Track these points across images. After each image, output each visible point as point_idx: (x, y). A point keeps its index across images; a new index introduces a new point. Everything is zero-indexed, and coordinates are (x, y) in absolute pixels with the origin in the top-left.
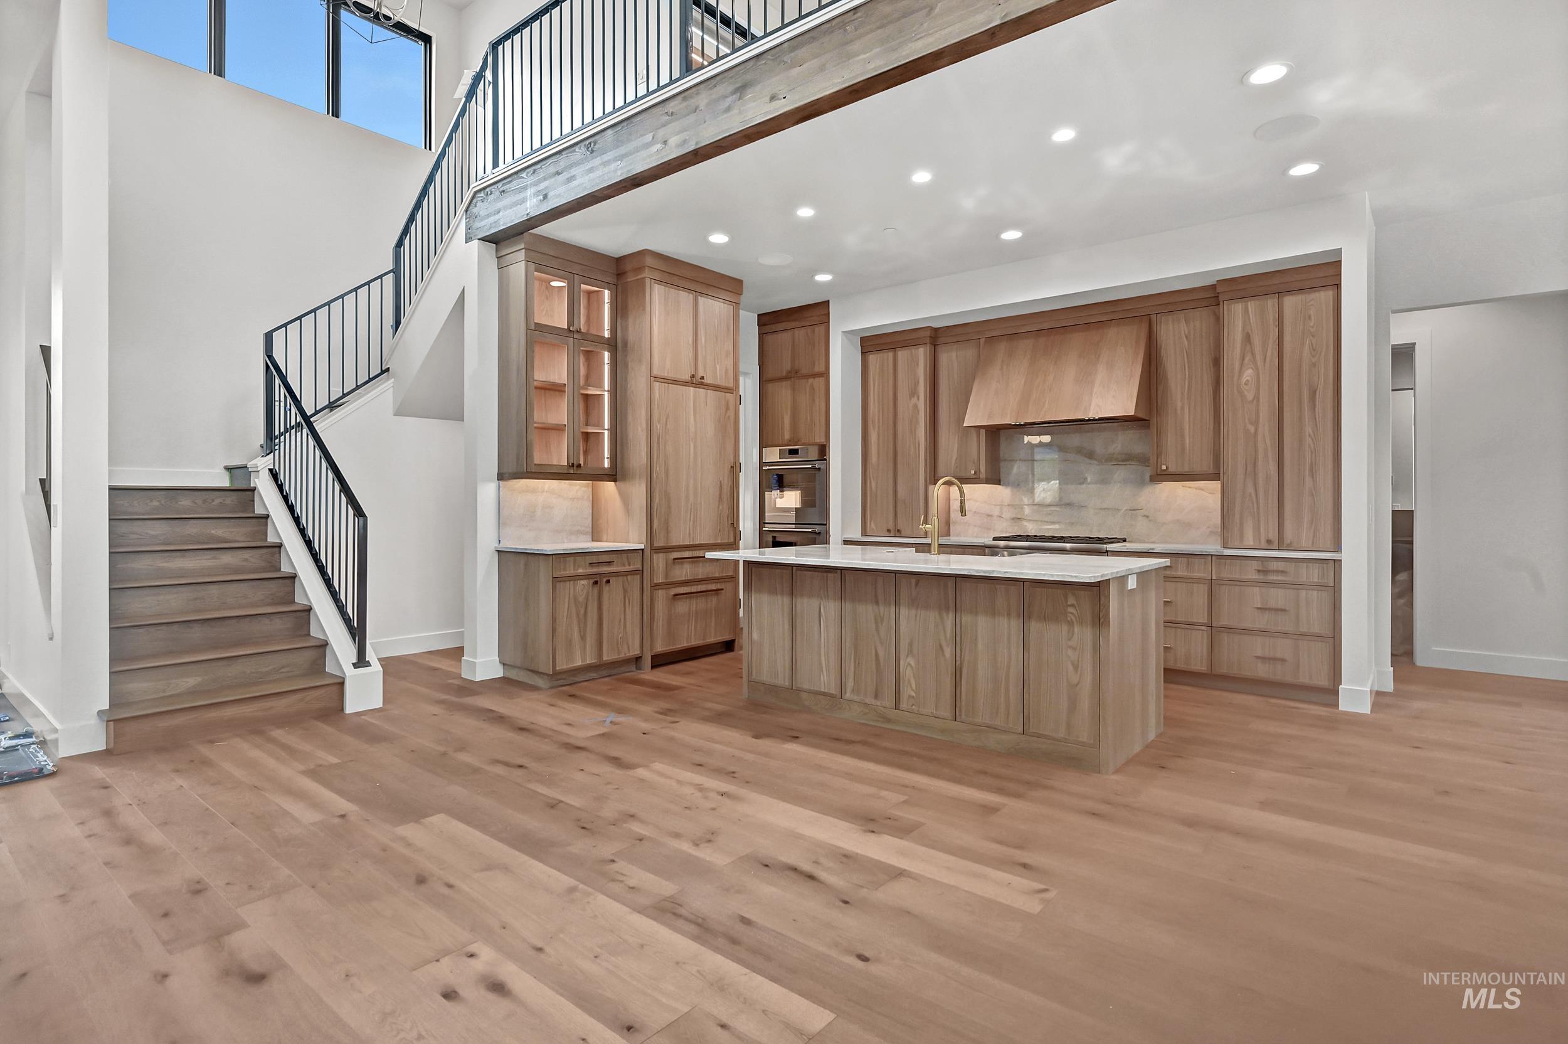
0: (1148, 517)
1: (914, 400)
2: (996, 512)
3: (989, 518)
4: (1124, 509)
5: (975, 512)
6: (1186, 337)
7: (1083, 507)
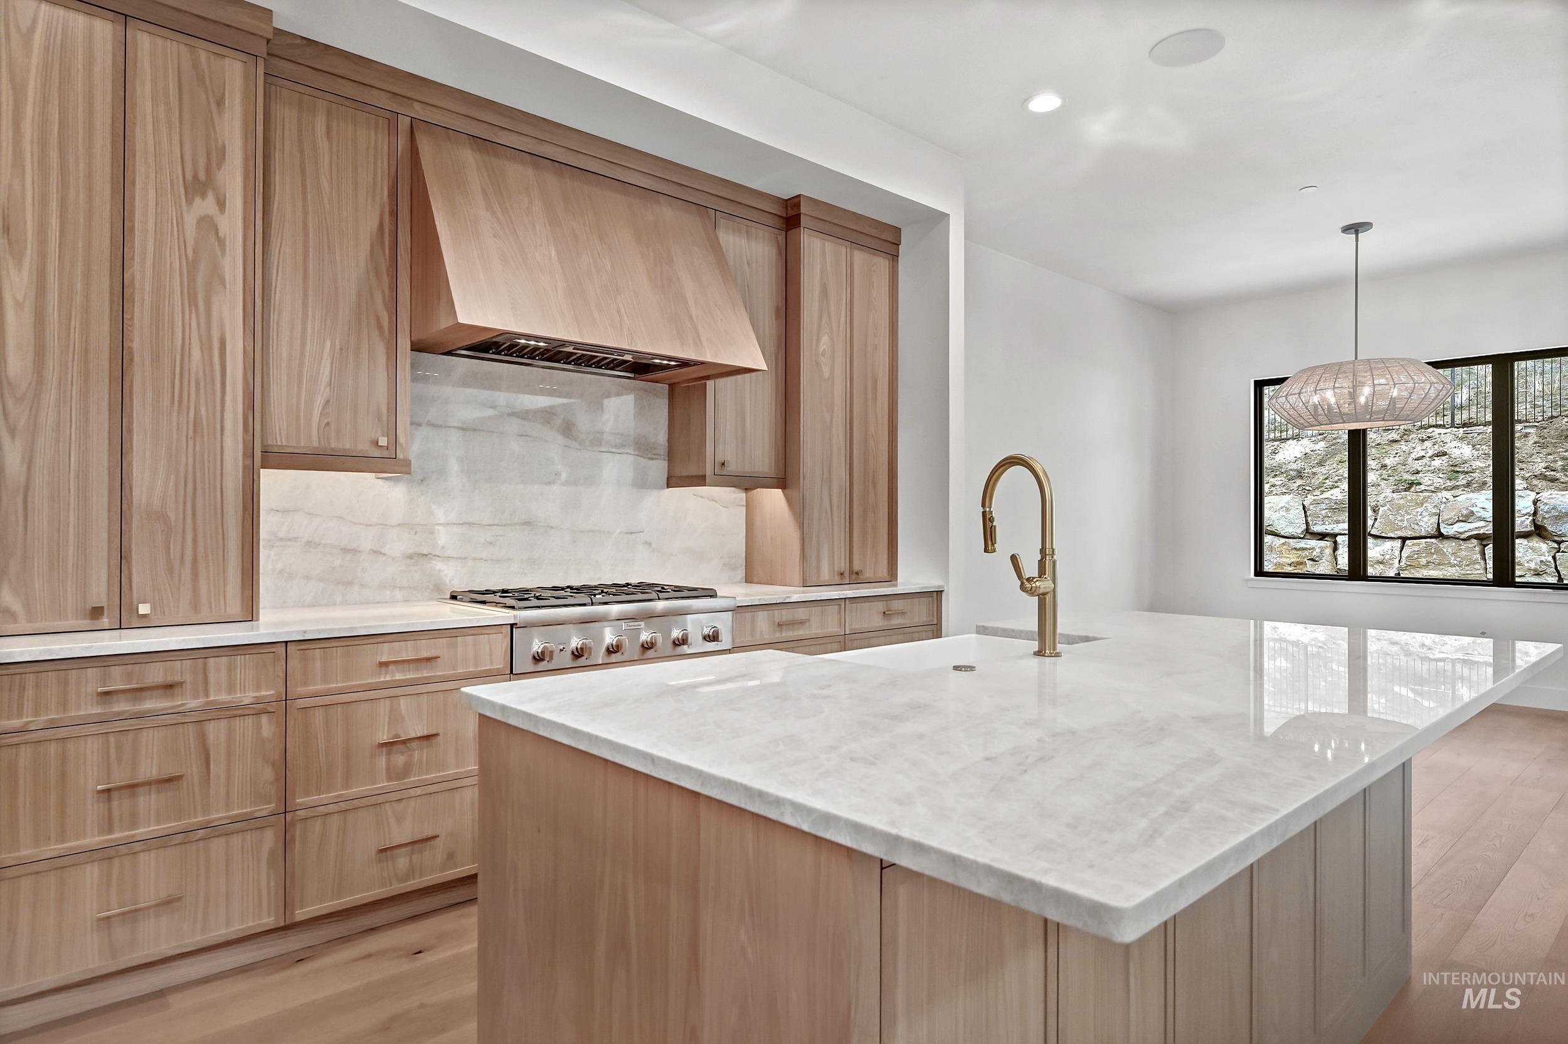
0: (650, 544)
1: (206, 206)
2: (367, 541)
3: (348, 557)
4: (619, 531)
5: (308, 543)
6: (748, 264)
7: (552, 527)
